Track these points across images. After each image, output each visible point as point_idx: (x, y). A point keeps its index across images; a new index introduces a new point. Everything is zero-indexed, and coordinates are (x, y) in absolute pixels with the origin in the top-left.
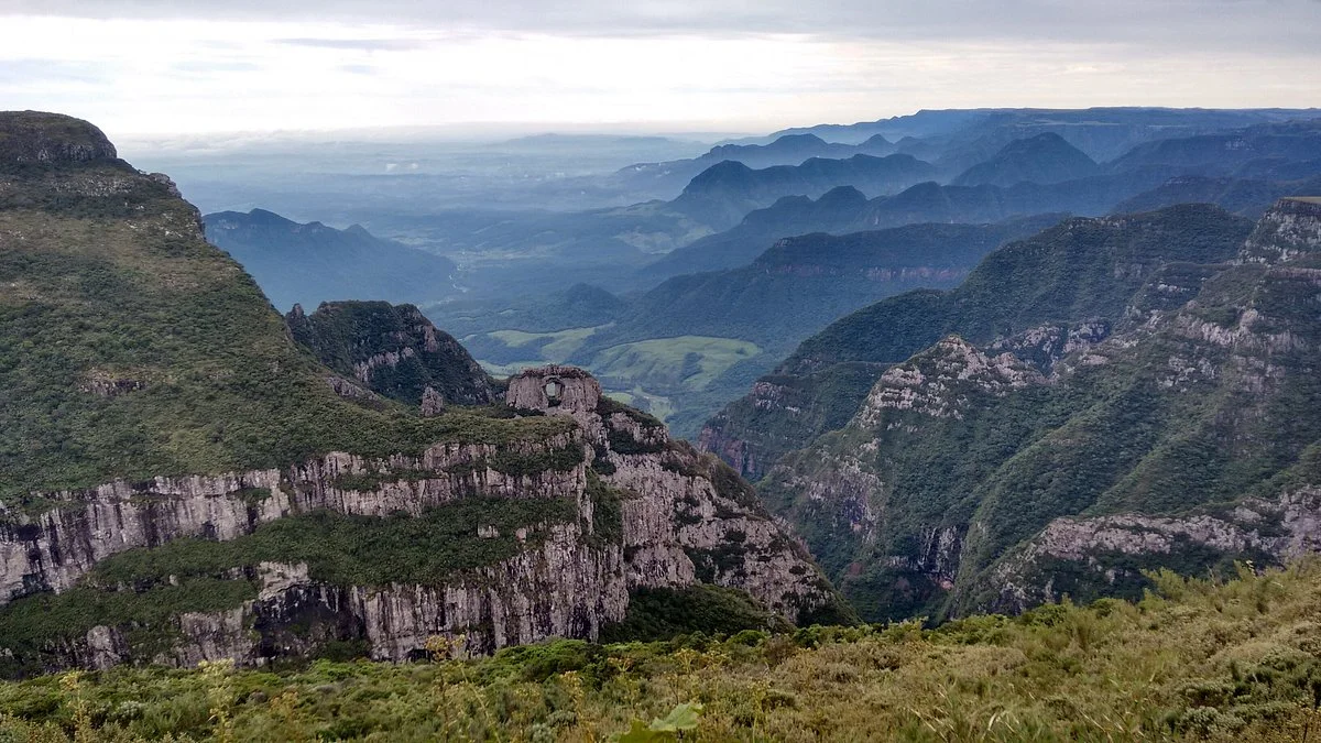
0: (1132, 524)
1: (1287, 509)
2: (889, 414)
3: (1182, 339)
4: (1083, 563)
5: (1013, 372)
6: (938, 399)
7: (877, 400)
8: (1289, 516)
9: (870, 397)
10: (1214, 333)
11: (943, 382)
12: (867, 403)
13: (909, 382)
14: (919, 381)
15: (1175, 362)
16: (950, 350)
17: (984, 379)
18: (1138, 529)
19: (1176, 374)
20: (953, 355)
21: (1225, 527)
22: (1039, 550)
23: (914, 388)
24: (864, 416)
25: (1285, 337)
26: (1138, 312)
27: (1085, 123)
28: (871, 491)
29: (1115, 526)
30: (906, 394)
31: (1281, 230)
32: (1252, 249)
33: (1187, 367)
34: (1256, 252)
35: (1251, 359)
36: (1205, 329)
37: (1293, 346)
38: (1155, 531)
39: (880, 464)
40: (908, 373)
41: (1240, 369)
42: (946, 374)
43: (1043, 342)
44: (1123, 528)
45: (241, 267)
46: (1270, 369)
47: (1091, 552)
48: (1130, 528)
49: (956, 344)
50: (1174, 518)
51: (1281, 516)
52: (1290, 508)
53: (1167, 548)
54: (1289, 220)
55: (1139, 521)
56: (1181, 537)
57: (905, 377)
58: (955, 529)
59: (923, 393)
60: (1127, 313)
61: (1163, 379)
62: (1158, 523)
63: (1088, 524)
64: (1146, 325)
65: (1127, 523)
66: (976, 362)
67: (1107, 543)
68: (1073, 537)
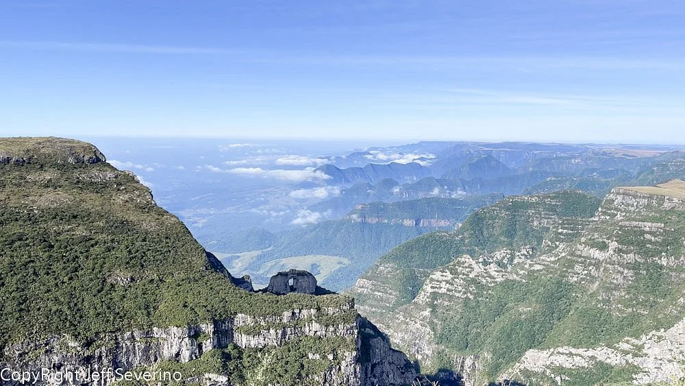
0: (568, 352)
1: (645, 343)
2: (435, 296)
3: (580, 256)
4: (544, 373)
5: (497, 274)
6: (460, 287)
7: (428, 288)
8: (646, 346)
9: (425, 287)
10: (596, 254)
11: (462, 279)
12: (423, 290)
13: (444, 278)
14: (449, 278)
15: (578, 268)
16: (464, 263)
17: (483, 277)
18: (571, 354)
19: (579, 274)
20: (466, 265)
21: (615, 353)
22: (521, 367)
23: (447, 282)
24: (422, 297)
25: (632, 255)
26: (550, 243)
27: (502, 149)
28: (427, 337)
29: (559, 353)
30: (443, 285)
31: (615, 203)
32: (601, 212)
33: (584, 270)
34: (604, 213)
35: (616, 266)
36: (592, 251)
37: (635, 260)
38: (580, 355)
39: (431, 323)
40: (444, 274)
41: (611, 272)
42: (464, 274)
43: (504, 258)
44: (562, 354)
45: (178, 218)
46: (626, 272)
47: (548, 367)
48: (567, 354)
49: (466, 259)
50: (588, 348)
51: (642, 347)
52: (647, 342)
53: (586, 365)
54: (620, 198)
55: (571, 350)
56: (593, 358)
57: (442, 276)
58: (472, 357)
59: (452, 284)
60: (543, 243)
61: (572, 277)
62: (581, 351)
63: (545, 352)
64: (557, 249)
65: (565, 351)
66: (478, 269)
67: (555, 362)
68: (538, 360)
